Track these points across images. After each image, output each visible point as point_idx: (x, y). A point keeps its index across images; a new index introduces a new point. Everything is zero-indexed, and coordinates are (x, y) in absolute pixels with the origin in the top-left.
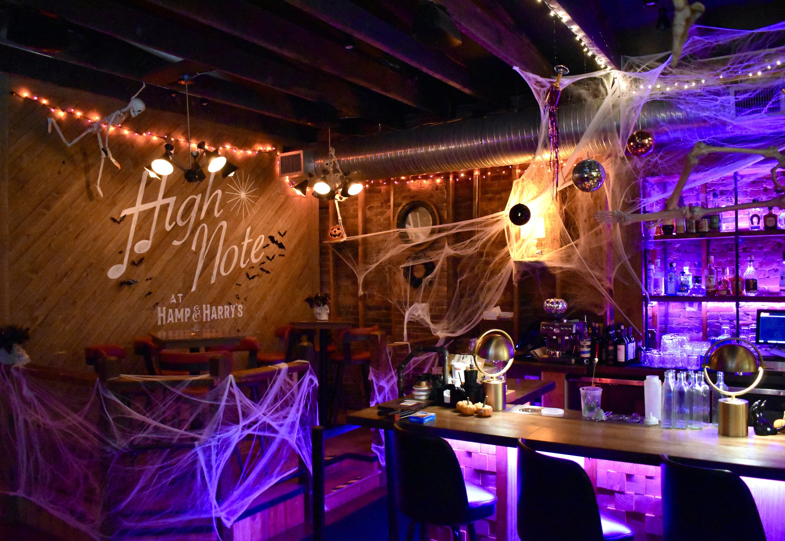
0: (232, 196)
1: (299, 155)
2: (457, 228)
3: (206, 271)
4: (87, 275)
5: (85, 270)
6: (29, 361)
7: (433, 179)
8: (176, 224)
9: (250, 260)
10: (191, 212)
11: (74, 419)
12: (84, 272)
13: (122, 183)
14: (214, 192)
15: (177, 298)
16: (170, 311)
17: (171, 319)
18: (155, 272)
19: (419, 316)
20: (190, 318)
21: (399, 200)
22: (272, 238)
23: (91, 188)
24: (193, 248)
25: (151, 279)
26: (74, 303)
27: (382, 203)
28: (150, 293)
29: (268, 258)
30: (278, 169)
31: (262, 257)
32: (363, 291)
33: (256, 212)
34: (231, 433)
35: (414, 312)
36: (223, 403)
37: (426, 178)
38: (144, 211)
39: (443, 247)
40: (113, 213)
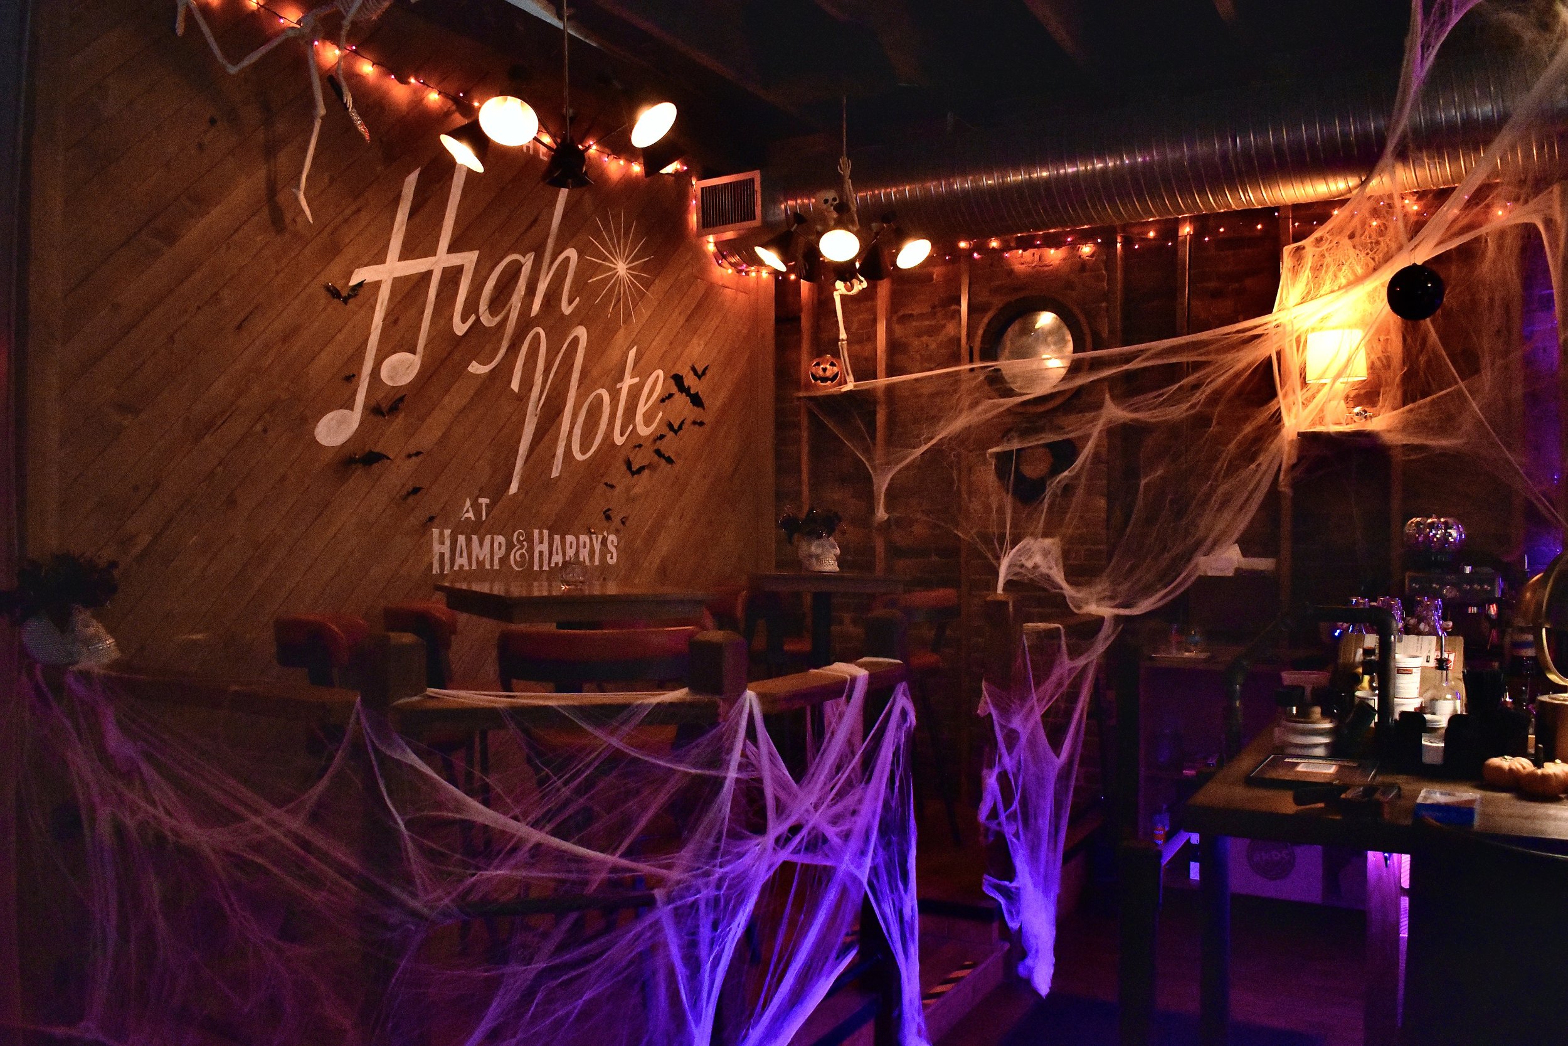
0: (597, 269)
1: (752, 180)
2: (1144, 356)
3: (542, 445)
4: (265, 431)
5: (260, 418)
6: (116, 655)
7: (1074, 246)
8: (478, 319)
9: (635, 427)
10: (510, 296)
11: (273, 823)
12: (256, 423)
13: (356, 198)
14: (561, 252)
15: (476, 507)
16: (461, 539)
17: (462, 561)
18: (427, 437)
19: (1036, 567)
20: (504, 560)
21: (984, 297)
22: (678, 379)
23: (281, 198)
24: (515, 385)
25: (418, 454)
26: (231, 503)
27: (934, 307)
28: (416, 490)
29: (670, 426)
30: (693, 219)
31: (658, 426)
32: (887, 511)
33: (649, 313)
34: (747, 860)
35: (1024, 561)
36: (732, 774)
37: (1054, 242)
38: (407, 278)
39: (1099, 406)
40: (331, 275)
